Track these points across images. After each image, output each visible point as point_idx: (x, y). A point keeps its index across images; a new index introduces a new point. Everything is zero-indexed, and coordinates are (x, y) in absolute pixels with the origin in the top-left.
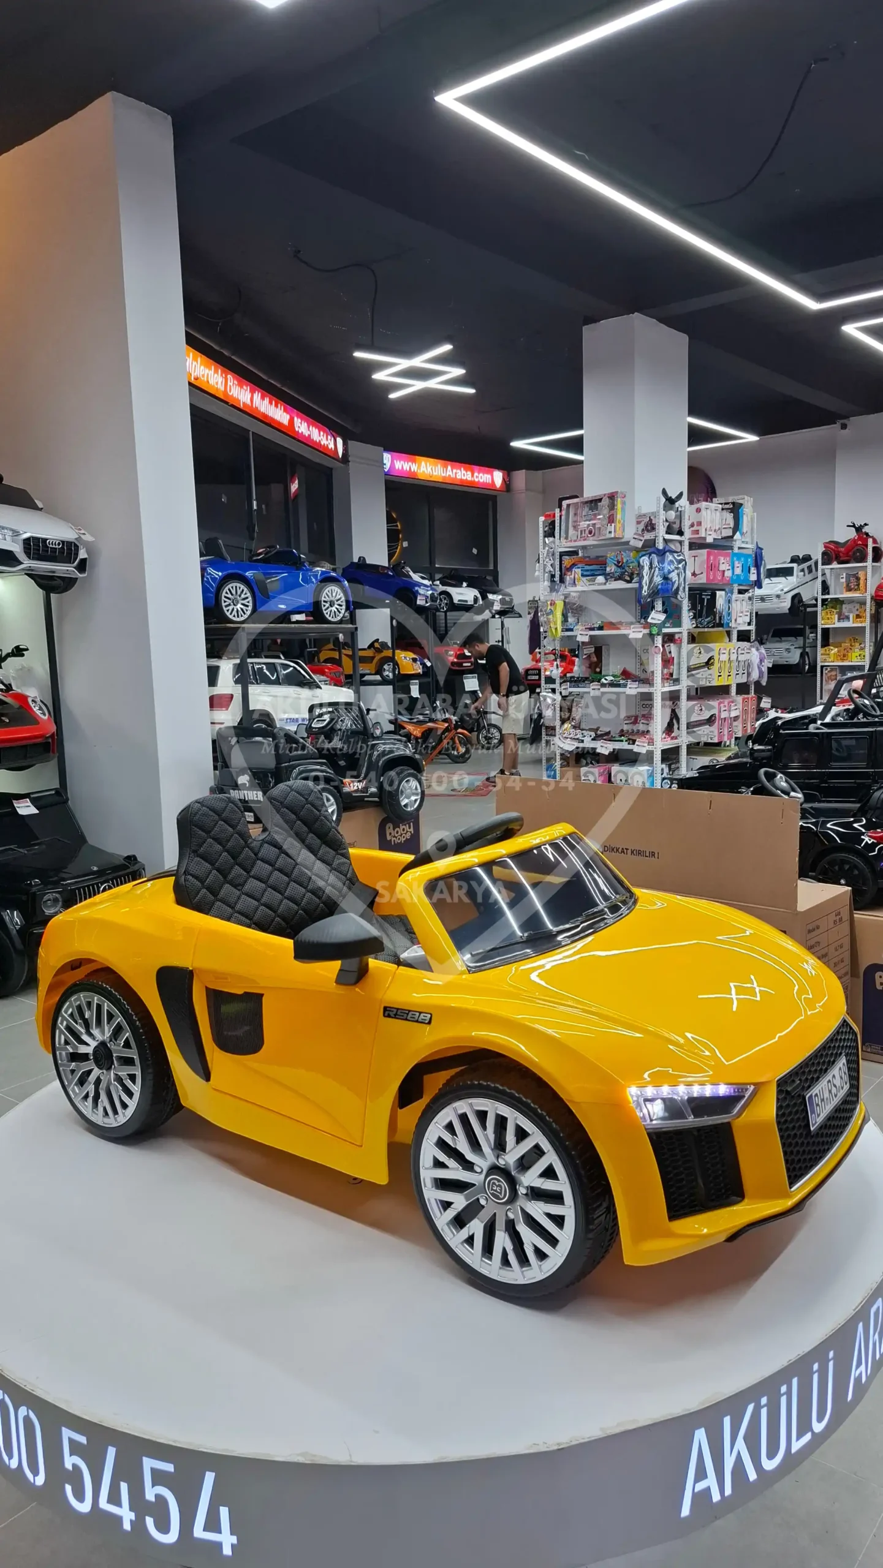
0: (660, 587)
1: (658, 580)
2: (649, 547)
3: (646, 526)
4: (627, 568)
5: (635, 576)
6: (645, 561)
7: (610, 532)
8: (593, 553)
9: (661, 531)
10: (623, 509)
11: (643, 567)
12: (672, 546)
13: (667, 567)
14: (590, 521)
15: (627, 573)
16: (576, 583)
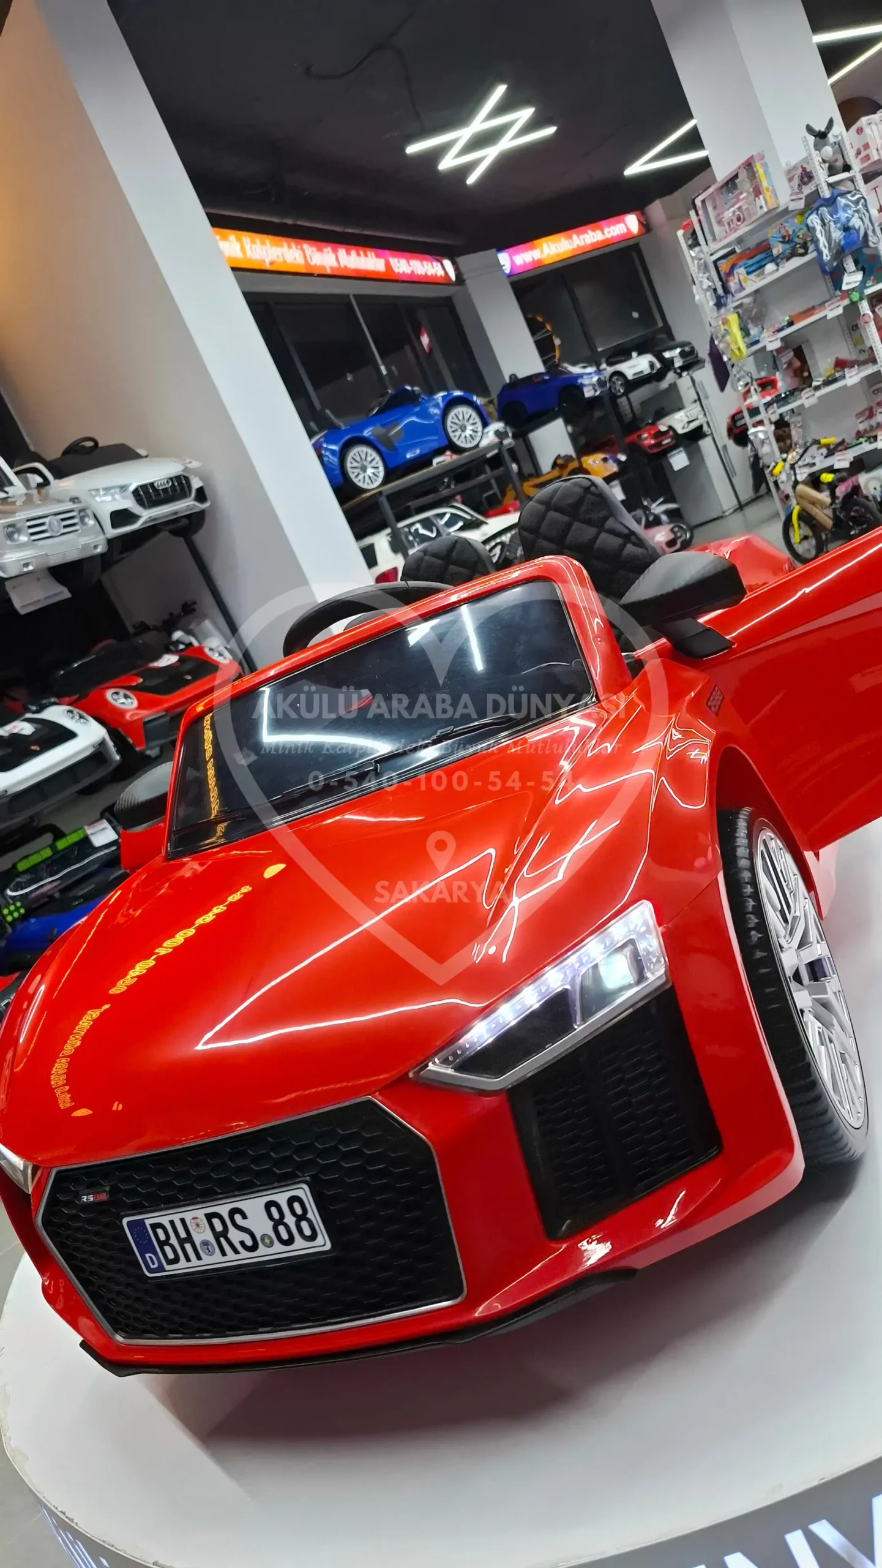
0: (842, 243)
1: (837, 235)
2: (814, 202)
3: (802, 179)
4: (797, 240)
5: (809, 244)
6: (814, 220)
7: (761, 207)
8: (752, 243)
9: (822, 176)
10: (766, 172)
11: (814, 228)
12: (843, 188)
13: (843, 216)
14: (733, 206)
15: (799, 245)
16: (744, 285)
